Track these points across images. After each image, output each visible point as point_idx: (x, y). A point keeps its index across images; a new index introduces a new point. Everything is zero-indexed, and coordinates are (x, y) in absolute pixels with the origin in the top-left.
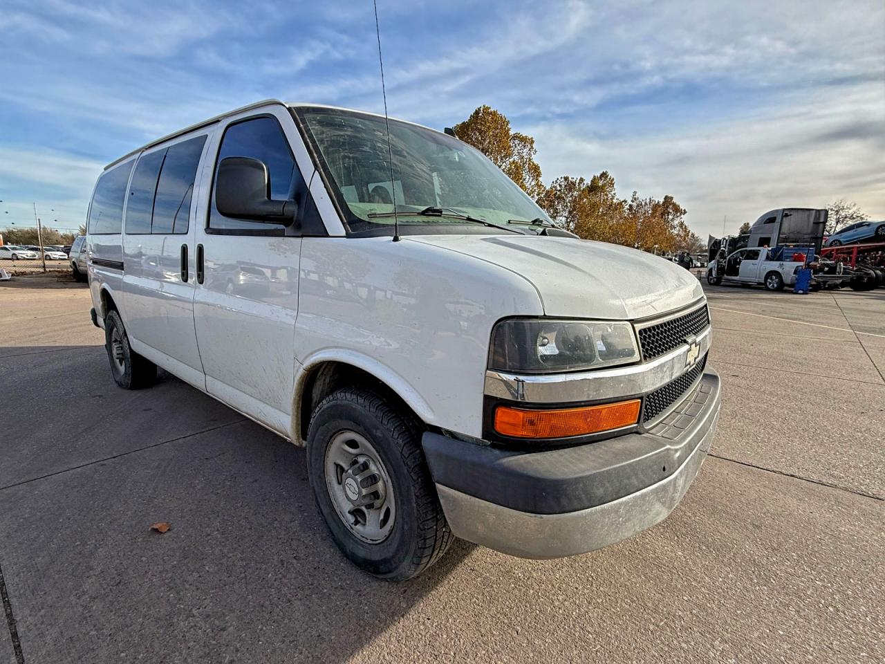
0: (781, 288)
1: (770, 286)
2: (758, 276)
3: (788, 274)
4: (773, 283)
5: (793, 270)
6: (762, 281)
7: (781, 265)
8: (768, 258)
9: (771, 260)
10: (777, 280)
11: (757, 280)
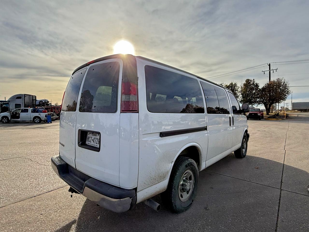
0: (41, 121)
1: (36, 122)
2: (30, 118)
3: (43, 117)
4: (37, 120)
5: (45, 116)
6: (32, 120)
7: (40, 114)
8: (32, 112)
9: (33, 112)
10: (39, 119)
11: (29, 120)
